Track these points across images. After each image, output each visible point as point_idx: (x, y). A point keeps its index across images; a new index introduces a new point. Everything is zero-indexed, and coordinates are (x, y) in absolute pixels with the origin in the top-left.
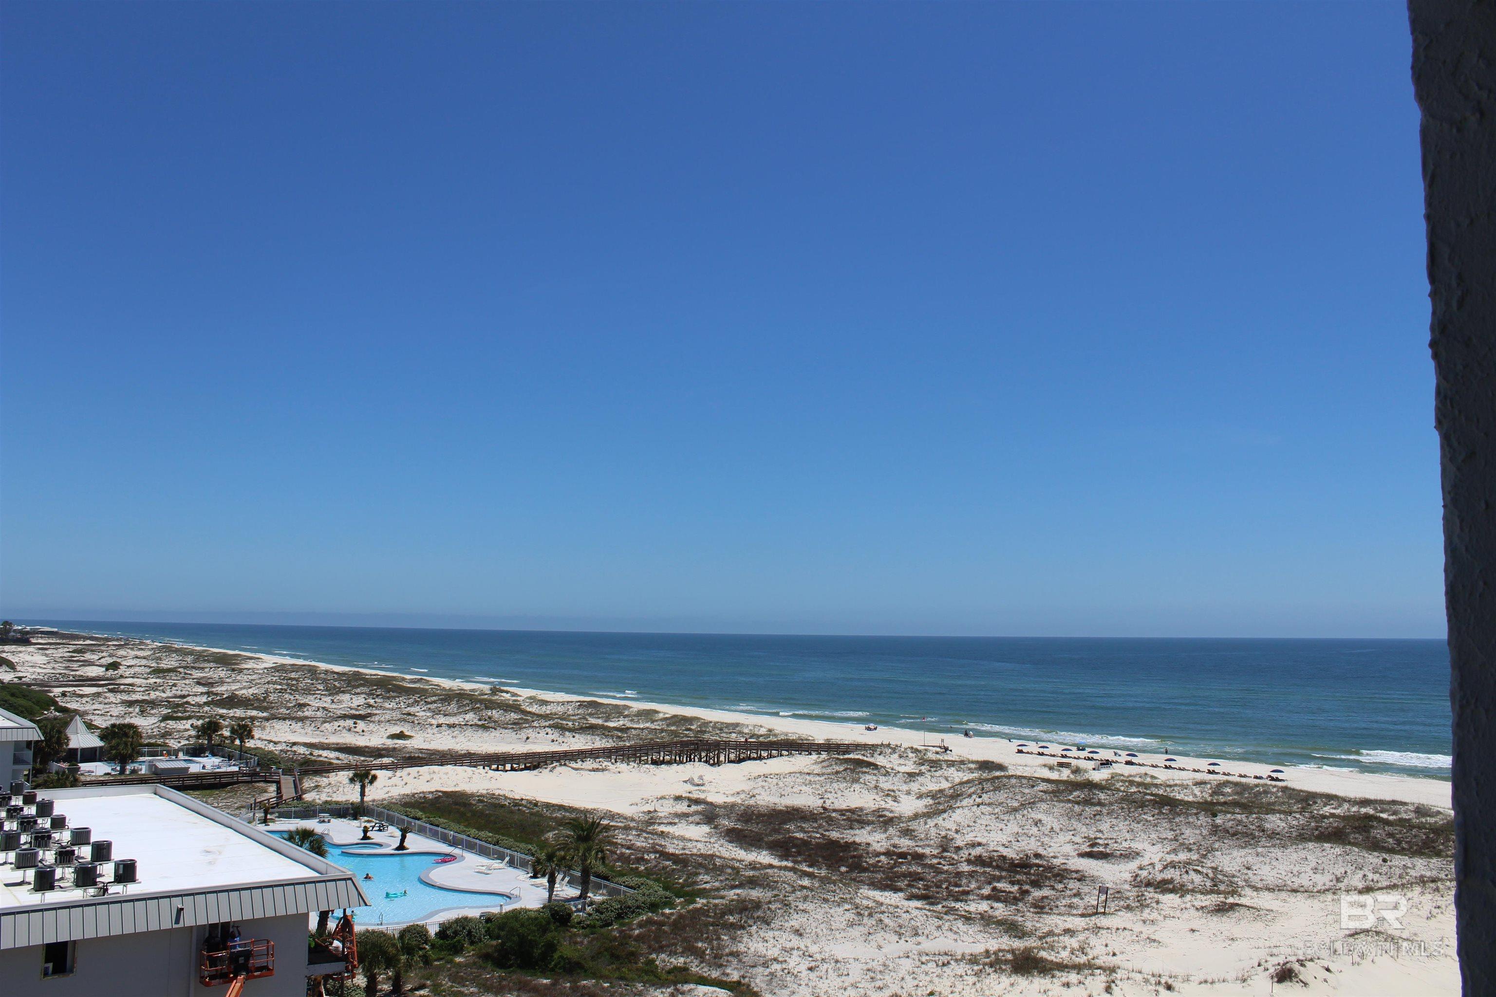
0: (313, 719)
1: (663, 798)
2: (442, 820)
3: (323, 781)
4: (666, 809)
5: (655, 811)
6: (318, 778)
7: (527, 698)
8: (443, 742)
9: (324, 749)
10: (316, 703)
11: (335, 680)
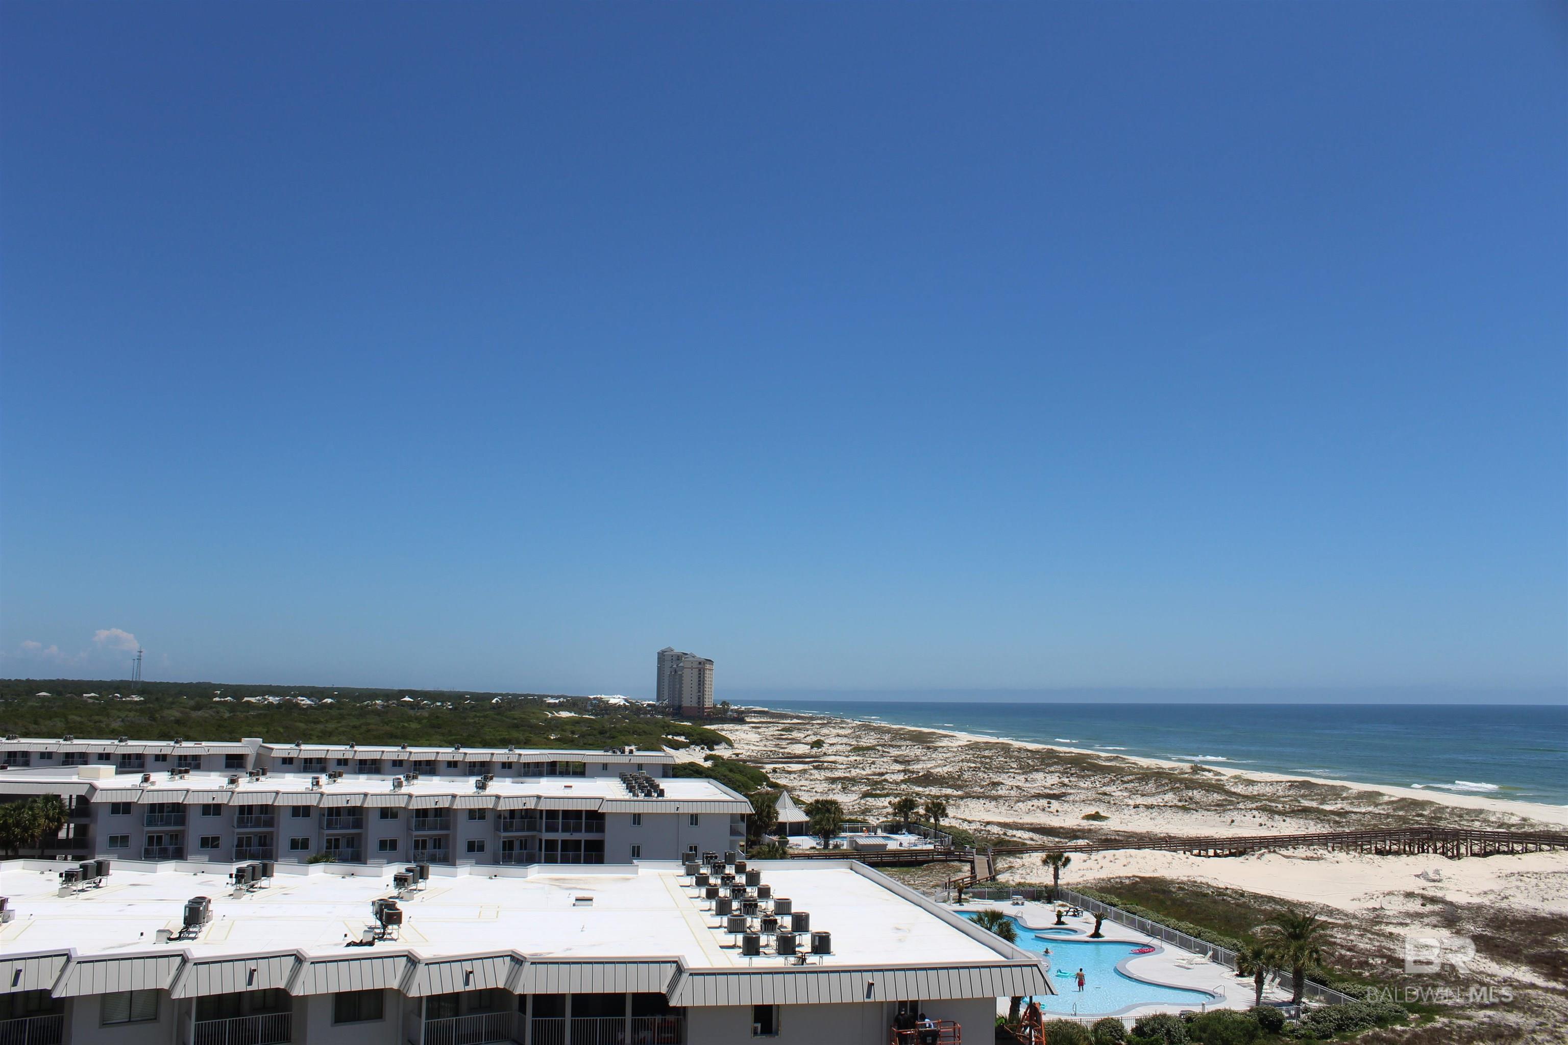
0: (1006, 798)
1: (1390, 893)
2: (1140, 908)
3: (1016, 862)
4: (1394, 907)
5: (1382, 908)
6: (1011, 859)
7: (1232, 777)
8: (1141, 824)
9: (1018, 830)
10: (1009, 782)
11: (1028, 758)
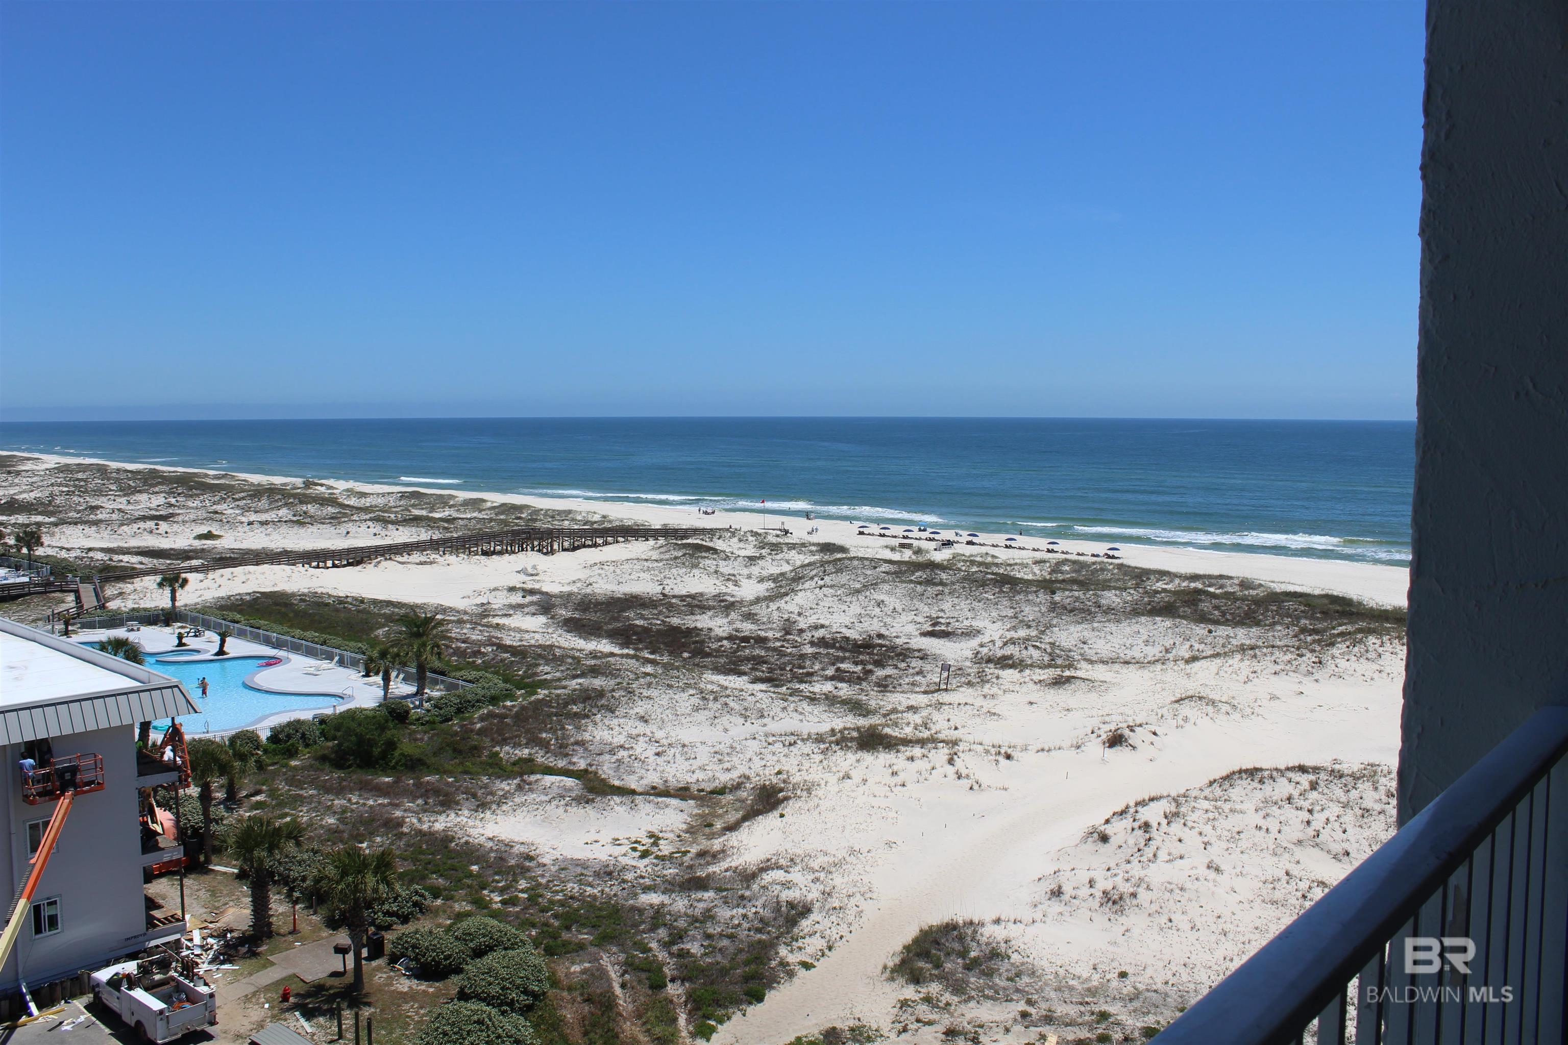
0: (108, 523)
1: (496, 589)
2: (262, 622)
3: (127, 587)
4: (499, 601)
5: (489, 603)
6: (121, 585)
7: (344, 490)
8: (257, 540)
9: (124, 554)
10: (110, 505)
11: (129, 479)
